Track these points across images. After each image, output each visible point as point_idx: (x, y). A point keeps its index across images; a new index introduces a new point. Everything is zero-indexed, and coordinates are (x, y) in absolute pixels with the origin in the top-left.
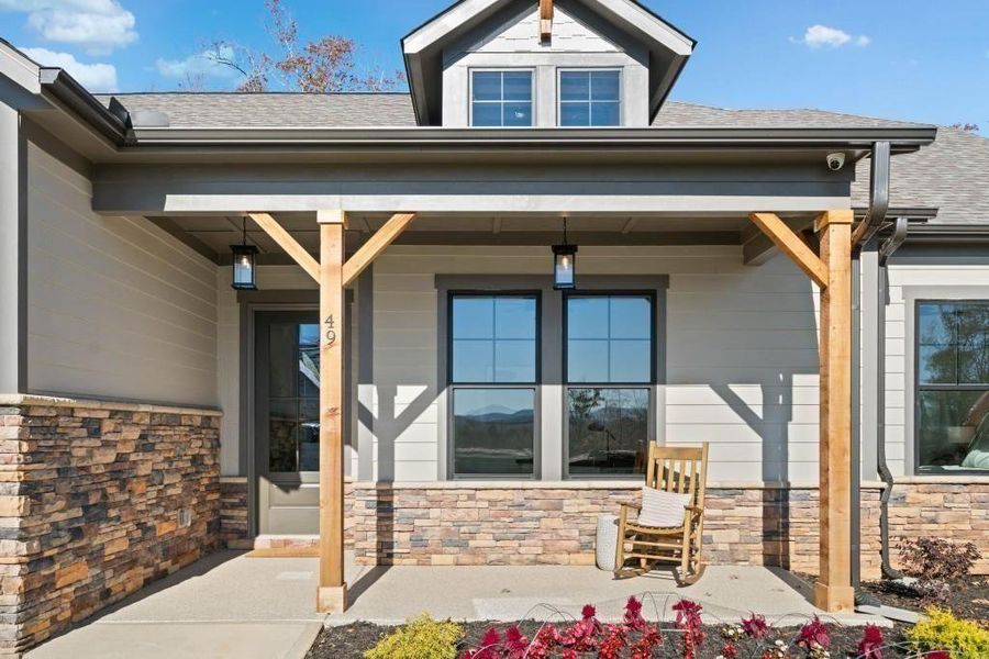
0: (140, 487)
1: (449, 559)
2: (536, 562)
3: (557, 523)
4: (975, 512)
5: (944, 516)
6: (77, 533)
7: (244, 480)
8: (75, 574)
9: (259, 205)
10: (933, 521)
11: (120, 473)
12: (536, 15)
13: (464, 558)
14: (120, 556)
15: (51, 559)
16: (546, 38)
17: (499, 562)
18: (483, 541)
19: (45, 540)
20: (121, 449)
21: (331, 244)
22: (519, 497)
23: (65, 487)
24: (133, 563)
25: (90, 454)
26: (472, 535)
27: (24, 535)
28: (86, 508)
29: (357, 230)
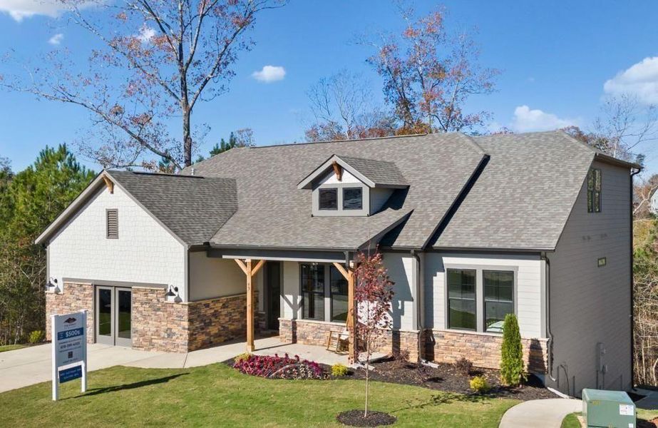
0: (222, 318)
1: (302, 342)
2: (323, 345)
4: (468, 344)
5: (457, 344)
6: (202, 329)
7: (264, 313)
8: (201, 338)
9: (237, 259)
10: (453, 346)
11: (216, 314)
12: (335, 174)
13: (306, 343)
14: (216, 334)
15: (195, 334)
16: (340, 179)
17: (314, 344)
18: (310, 338)
19: (194, 330)
20: (216, 309)
22: (319, 326)
23: (199, 319)
24: (220, 336)
25: (206, 311)
26: (308, 336)
27: (189, 329)
28: (205, 323)
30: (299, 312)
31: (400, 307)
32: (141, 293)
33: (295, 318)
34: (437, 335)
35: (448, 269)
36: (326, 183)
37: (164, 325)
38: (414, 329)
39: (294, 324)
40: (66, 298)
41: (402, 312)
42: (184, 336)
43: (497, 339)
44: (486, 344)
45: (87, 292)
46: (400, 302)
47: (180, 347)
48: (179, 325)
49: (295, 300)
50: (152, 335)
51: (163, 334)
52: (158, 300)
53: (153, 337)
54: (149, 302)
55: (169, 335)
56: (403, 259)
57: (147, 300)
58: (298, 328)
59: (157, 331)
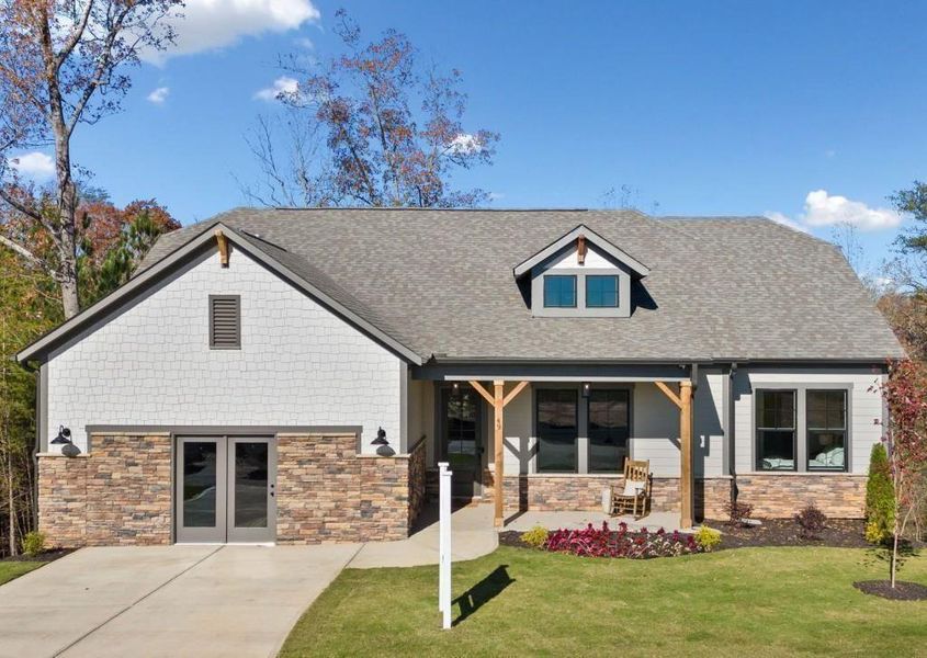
1: (537, 508)
2: (576, 510)
3: (585, 493)
4: (785, 489)
5: (770, 490)
9: (473, 380)
10: (764, 493)
12: (577, 253)
13: (544, 508)
16: (581, 263)
17: (560, 510)
18: (553, 500)
21: (499, 393)
22: (568, 481)
26: (548, 498)
27: (409, 499)
29: (508, 387)
30: (532, 463)
31: (703, 445)
32: (298, 444)
33: (524, 472)
34: (741, 481)
35: (757, 390)
36: (557, 266)
37: (353, 497)
38: (724, 474)
39: (524, 482)
40: (96, 464)
41: (706, 451)
42: (400, 511)
43: (825, 480)
44: (811, 487)
45: (157, 449)
46: (703, 438)
47: (390, 530)
48: (387, 494)
49: (524, 444)
50: (325, 515)
51: (350, 512)
52: (340, 455)
53: (327, 519)
54: (318, 459)
55: (364, 513)
56: (708, 376)
57: (313, 455)
58: (530, 488)
59: (337, 507)
